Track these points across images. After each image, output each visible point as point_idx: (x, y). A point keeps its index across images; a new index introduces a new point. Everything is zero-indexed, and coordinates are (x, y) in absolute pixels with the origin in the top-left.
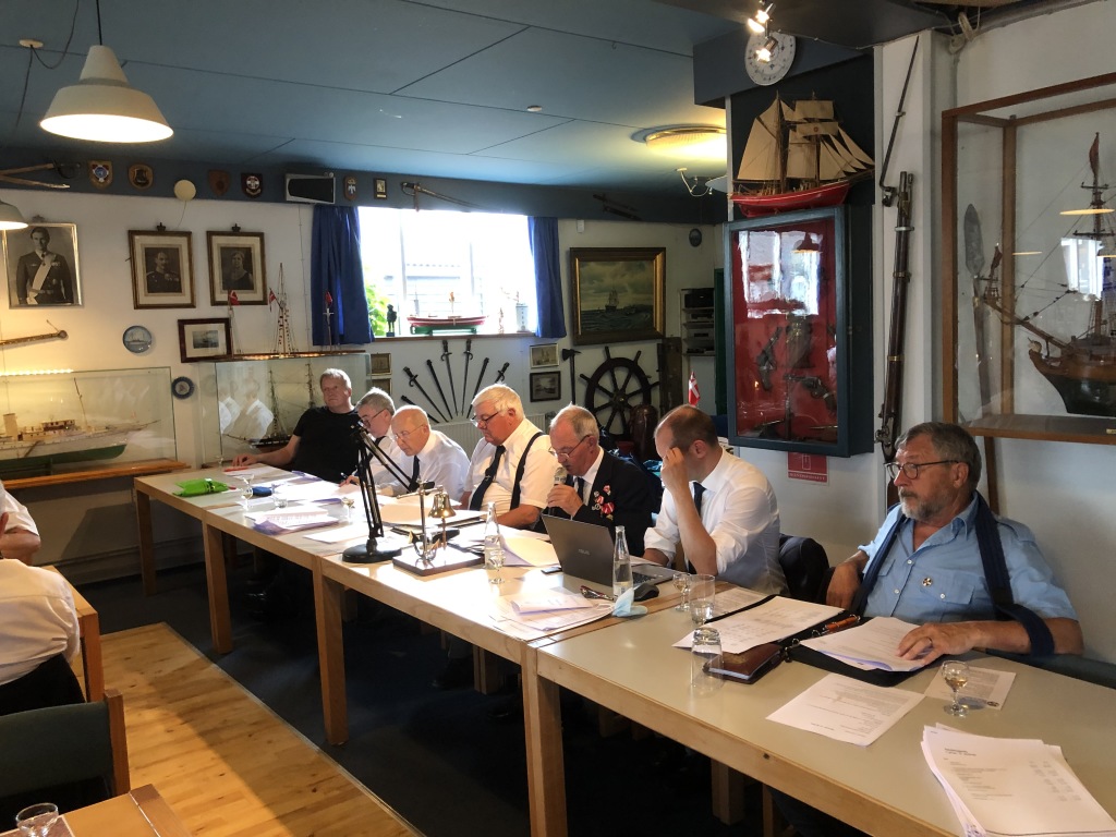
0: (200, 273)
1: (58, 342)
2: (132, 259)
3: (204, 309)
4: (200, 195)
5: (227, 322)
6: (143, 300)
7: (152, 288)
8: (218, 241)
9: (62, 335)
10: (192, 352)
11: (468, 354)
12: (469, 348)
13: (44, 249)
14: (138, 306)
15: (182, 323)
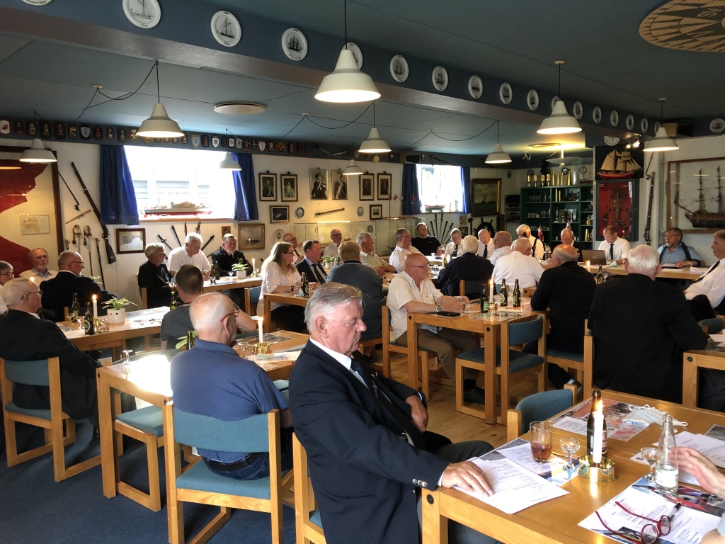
0: (375, 188)
1: (342, 212)
2: (360, 183)
3: (376, 202)
5: (381, 206)
7: (364, 194)
9: (343, 209)
10: (373, 217)
11: (442, 219)
12: (442, 217)
13: (341, 180)
14: (361, 200)
15: (371, 206)
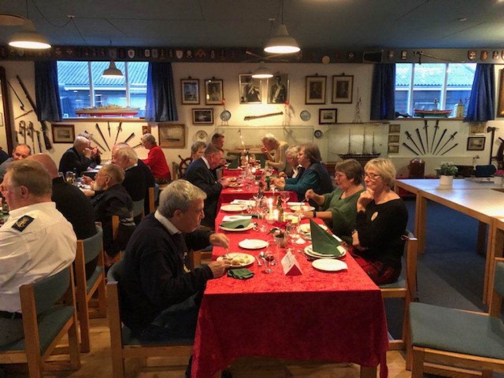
0: (328, 91)
1: (280, 116)
2: (306, 86)
3: (329, 105)
4: (331, 62)
5: (336, 110)
6: (308, 101)
7: (312, 97)
8: (336, 79)
9: (281, 113)
10: (323, 121)
11: (437, 127)
12: (437, 124)
13: (279, 83)
14: (306, 104)
15: (320, 110)
